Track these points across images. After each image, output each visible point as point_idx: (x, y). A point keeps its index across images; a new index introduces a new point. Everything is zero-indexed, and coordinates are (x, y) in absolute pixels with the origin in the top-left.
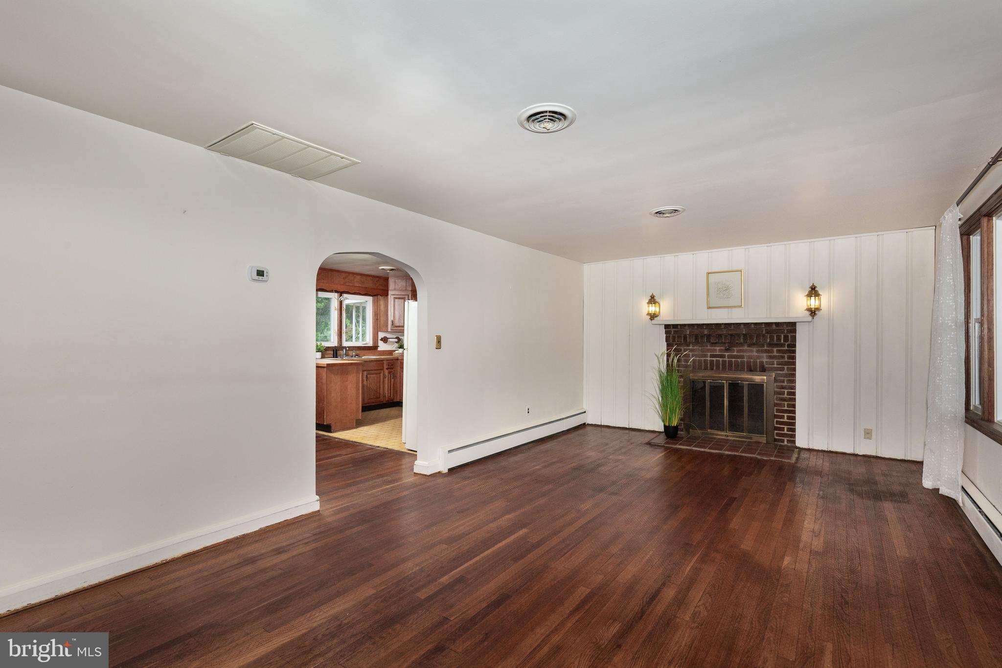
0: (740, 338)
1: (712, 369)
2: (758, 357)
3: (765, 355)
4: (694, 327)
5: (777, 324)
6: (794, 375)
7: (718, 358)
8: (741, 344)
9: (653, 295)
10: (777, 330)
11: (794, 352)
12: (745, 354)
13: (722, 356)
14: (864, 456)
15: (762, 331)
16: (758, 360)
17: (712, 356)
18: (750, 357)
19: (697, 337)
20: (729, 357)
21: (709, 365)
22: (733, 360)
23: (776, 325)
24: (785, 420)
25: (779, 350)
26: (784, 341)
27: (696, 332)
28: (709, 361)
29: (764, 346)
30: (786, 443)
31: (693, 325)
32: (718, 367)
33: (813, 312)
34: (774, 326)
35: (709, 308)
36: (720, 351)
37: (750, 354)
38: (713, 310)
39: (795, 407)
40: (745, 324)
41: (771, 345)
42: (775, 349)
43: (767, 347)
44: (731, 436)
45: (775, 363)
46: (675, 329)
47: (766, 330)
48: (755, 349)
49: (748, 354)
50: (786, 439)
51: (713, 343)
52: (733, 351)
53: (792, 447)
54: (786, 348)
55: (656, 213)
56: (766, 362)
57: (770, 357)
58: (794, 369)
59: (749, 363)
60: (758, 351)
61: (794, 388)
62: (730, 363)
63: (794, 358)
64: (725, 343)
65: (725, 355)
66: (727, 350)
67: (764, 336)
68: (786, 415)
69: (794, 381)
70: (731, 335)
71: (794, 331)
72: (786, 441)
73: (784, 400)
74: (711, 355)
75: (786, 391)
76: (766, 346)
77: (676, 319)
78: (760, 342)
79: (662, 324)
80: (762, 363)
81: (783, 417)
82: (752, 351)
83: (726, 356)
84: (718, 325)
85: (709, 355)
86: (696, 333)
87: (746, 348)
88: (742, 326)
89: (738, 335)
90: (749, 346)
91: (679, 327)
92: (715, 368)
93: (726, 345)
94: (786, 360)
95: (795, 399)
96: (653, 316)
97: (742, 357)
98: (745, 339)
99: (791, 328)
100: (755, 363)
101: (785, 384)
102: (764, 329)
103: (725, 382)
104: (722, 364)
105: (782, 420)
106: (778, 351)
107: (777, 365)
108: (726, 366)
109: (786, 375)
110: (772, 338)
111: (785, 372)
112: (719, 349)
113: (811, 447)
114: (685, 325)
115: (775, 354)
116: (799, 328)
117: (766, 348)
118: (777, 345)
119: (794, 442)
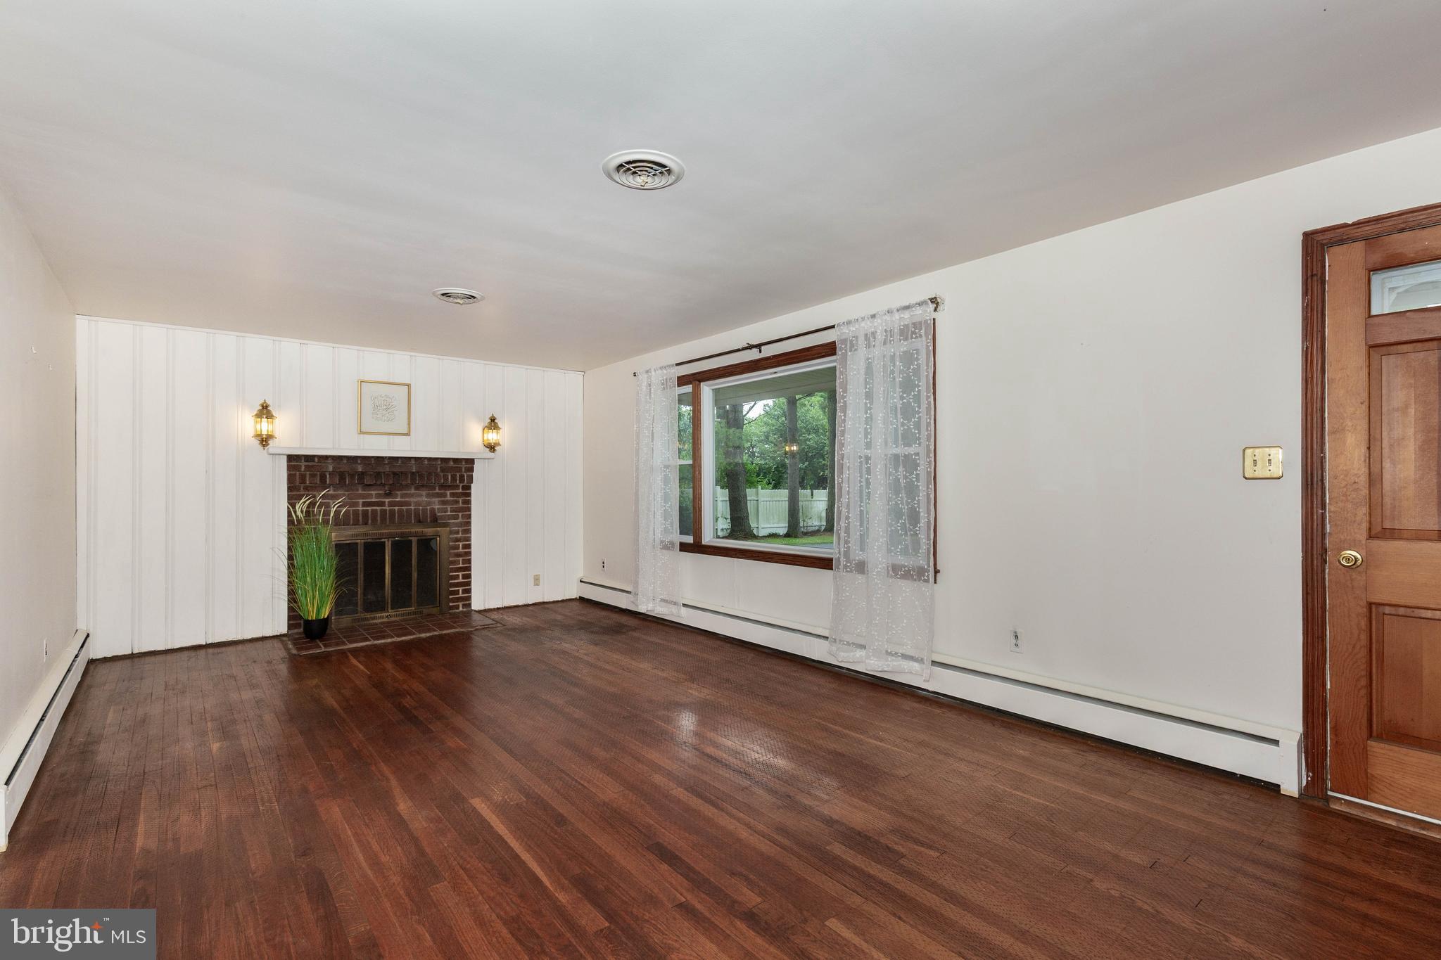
0: (407, 478)
1: (366, 524)
2: (429, 503)
3: (436, 500)
4: (342, 460)
5: (456, 460)
6: (469, 523)
7: (374, 506)
8: (407, 487)
9: (265, 402)
10: (455, 467)
11: (469, 495)
12: (412, 500)
13: (382, 504)
14: (534, 604)
15: (437, 470)
16: (428, 508)
17: (365, 504)
18: (418, 504)
19: (342, 476)
20: (391, 504)
21: (360, 518)
22: (396, 508)
23: (453, 462)
24: (461, 580)
25: (453, 493)
26: (460, 482)
27: (344, 467)
28: (360, 512)
29: (435, 489)
30: (461, 609)
31: (341, 458)
32: (374, 519)
33: (492, 448)
34: (451, 463)
35: (361, 432)
36: (378, 496)
37: (419, 499)
38: (367, 436)
39: (470, 563)
40: (416, 459)
41: (443, 487)
42: (448, 492)
43: (439, 489)
44: (394, 616)
45: (449, 509)
46: (307, 464)
47: (441, 467)
48: (424, 493)
49: (415, 500)
50: (461, 604)
51: (367, 485)
52: (396, 496)
53: (469, 613)
54: (461, 491)
55: (443, 295)
56: (438, 509)
57: (444, 503)
58: (469, 516)
59: (417, 511)
60: (428, 496)
61: (469, 539)
62: (392, 513)
63: (469, 502)
64: (384, 485)
65: (385, 502)
66: (388, 495)
67: (437, 475)
68: (460, 574)
69: (469, 531)
70: (395, 474)
71: (472, 470)
72: (461, 606)
73: (459, 555)
74: (363, 502)
75: (461, 544)
76: (437, 488)
77: (304, 446)
78: (432, 483)
79: (284, 455)
80: (433, 511)
81: (457, 577)
82: (421, 496)
83: (387, 503)
84: (379, 459)
85: (361, 503)
86: (342, 470)
87: (413, 491)
88: (413, 462)
89: (406, 474)
90: (417, 488)
91: (316, 460)
92: (370, 522)
93: (386, 488)
94: (461, 505)
95: (470, 553)
96: (264, 441)
97: (408, 504)
98: (413, 480)
99: (466, 466)
100: (425, 511)
101: (460, 535)
102: (439, 466)
103: (386, 540)
104: (381, 515)
105: (456, 581)
106: (453, 495)
107: (451, 512)
108: (386, 519)
109: (461, 525)
110: (446, 478)
111: (460, 520)
112: (376, 494)
113: (487, 607)
114: (327, 457)
115: (449, 498)
116: (477, 466)
117: (437, 491)
118: (450, 487)
119: (470, 605)
